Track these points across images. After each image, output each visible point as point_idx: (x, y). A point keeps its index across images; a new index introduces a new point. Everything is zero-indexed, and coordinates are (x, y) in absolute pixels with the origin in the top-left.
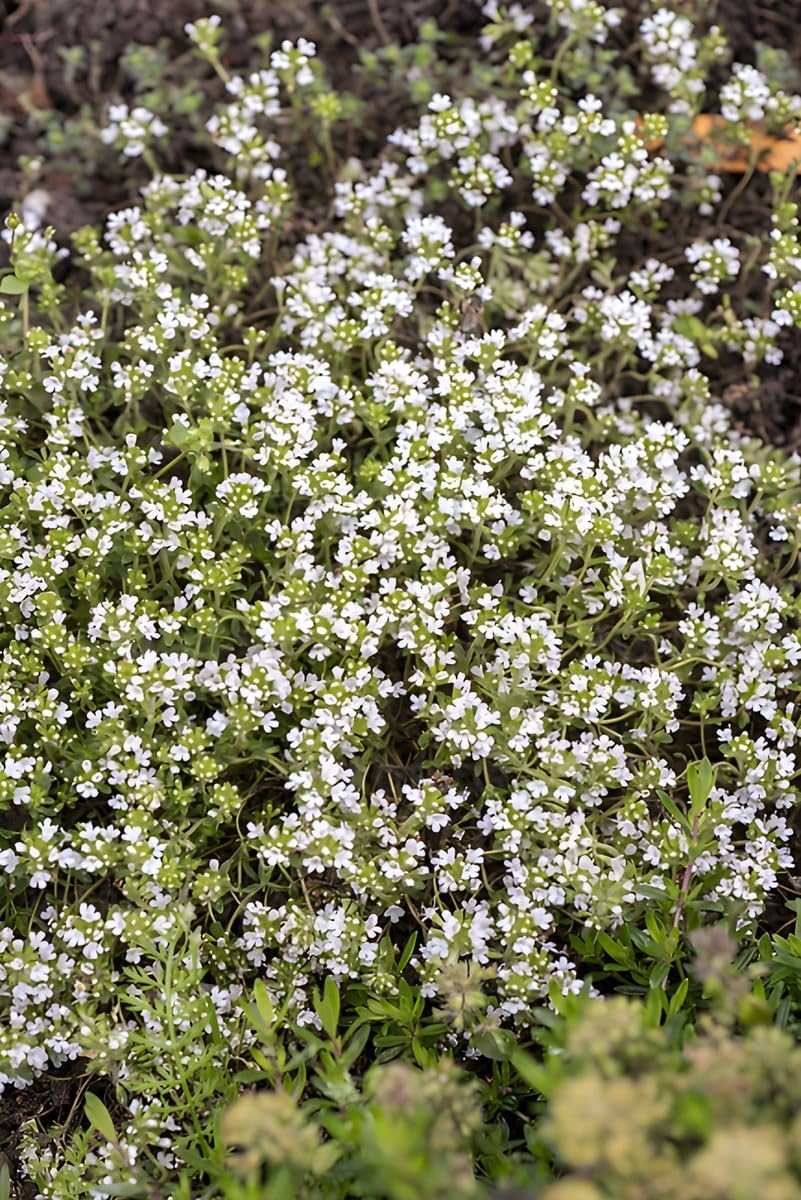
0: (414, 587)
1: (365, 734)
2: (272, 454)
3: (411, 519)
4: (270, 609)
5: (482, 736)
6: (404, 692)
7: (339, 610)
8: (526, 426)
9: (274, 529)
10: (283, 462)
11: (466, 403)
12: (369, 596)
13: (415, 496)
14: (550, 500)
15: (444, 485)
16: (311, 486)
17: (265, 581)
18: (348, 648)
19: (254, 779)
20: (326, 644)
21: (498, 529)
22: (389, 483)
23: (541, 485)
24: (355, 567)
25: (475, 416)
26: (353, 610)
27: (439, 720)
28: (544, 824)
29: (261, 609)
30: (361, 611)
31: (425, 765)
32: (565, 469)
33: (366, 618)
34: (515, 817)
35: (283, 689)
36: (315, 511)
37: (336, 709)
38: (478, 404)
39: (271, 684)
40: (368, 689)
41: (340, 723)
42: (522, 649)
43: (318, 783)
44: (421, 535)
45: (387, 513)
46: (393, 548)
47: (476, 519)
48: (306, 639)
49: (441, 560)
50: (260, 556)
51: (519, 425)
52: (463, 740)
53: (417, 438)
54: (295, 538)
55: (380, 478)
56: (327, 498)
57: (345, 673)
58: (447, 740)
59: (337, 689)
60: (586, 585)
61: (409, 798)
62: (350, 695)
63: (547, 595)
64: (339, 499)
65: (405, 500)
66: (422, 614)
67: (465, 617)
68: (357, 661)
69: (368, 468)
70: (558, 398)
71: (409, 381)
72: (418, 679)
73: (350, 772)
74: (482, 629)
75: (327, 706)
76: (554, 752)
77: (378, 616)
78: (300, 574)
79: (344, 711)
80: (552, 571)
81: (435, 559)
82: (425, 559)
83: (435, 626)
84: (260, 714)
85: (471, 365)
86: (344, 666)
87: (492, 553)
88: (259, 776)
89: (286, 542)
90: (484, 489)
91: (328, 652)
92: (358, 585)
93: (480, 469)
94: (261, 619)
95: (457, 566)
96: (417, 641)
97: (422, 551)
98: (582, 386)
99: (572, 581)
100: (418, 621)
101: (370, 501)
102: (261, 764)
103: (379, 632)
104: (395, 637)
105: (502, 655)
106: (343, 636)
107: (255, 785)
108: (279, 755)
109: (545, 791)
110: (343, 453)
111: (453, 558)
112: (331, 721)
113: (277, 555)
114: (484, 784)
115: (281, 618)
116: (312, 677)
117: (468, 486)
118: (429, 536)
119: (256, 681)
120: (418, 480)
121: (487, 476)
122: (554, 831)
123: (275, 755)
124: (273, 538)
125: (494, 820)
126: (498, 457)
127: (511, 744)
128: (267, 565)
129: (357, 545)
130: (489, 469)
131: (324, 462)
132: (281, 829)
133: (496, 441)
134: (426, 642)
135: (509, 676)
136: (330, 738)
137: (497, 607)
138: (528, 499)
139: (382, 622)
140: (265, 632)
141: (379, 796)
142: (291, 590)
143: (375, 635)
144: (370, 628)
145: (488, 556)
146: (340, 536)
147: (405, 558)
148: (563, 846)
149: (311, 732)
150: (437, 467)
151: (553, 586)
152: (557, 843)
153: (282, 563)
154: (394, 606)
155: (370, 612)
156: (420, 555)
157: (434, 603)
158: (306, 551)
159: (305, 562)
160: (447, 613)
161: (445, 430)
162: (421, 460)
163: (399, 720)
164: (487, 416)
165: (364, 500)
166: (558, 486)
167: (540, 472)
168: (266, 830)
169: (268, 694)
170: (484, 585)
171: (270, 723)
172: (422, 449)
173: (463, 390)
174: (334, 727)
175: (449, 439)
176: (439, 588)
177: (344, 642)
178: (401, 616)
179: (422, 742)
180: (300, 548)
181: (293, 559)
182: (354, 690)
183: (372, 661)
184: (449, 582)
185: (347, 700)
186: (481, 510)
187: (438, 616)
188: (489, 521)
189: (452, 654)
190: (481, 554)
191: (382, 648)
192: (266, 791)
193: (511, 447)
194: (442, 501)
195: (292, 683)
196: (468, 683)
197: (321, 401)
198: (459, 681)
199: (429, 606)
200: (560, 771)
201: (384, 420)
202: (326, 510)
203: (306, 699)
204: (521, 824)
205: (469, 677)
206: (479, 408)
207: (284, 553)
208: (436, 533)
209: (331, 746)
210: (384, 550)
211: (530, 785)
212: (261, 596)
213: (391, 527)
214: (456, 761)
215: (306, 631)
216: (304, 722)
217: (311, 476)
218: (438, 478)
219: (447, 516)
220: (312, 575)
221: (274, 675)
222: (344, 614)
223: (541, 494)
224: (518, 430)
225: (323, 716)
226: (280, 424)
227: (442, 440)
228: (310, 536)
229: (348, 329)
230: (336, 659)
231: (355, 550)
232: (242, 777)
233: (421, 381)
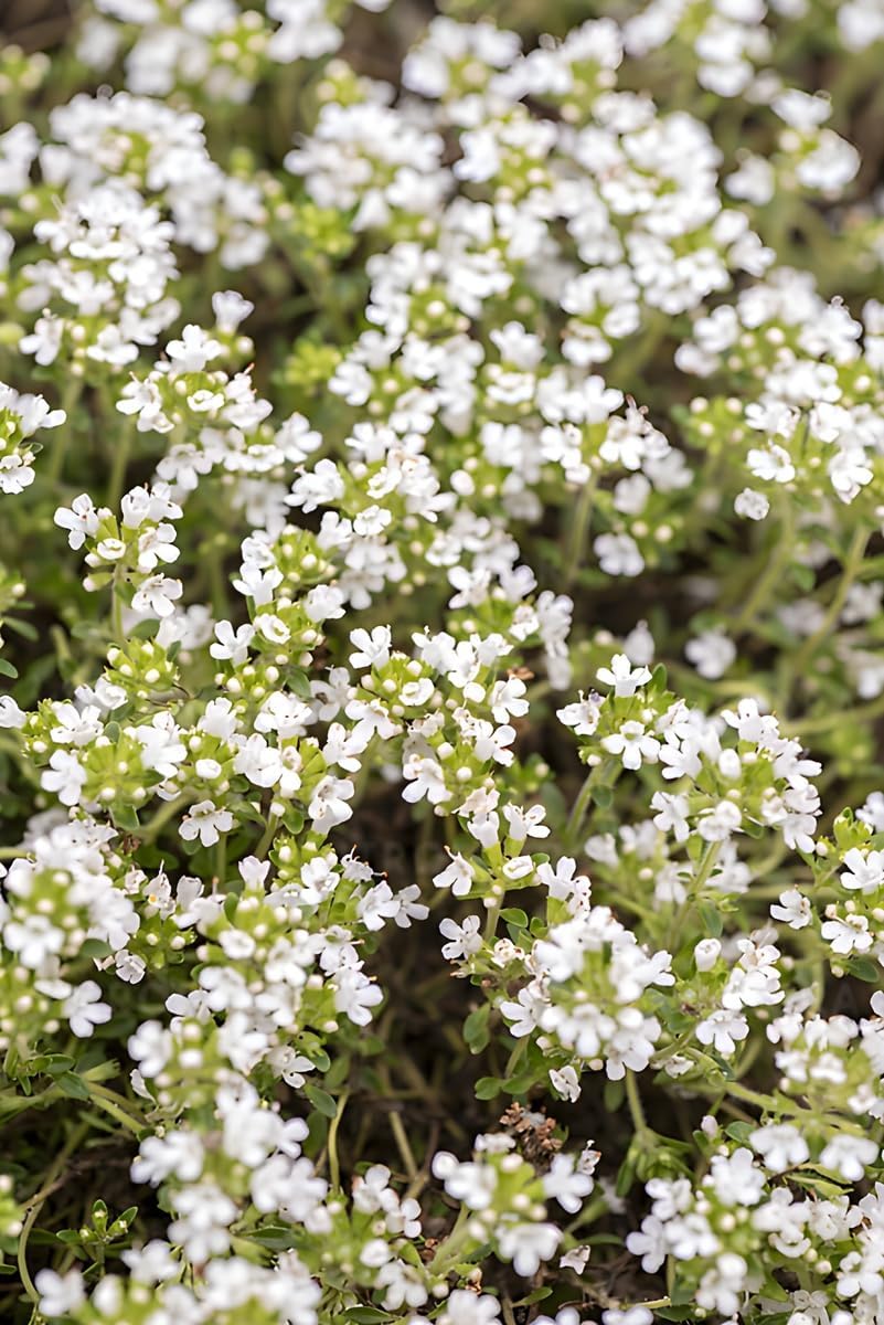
0: (434, 647)
1: (331, 1026)
2: (66, 335)
3: (418, 481)
4: (73, 721)
5: (633, 1018)
6: (422, 912)
7: (250, 715)
8: (685, 244)
9: (77, 516)
10: (95, 353)
11: (538, 194)
12: (324, 676)
13: (425, 424)
14: (757, 417)
15: (495, 394)
16: (167, 408)
17: (64, 652)
18: (277, 809)
19: (61, 1145)
20: (219, 802)
21: (631, 497)
22: (358, 398)
23: (736, 384)
24: (285, 603)
25: (559, 226)
26: (284, 712)
27: (516, 981)
28: (794, 1233)
29: (53, 720)
30: (305, 714)
31: (485, 1090)
32: (790, 343)
33: (318, 731)
34: (727, 1222)
35: (116, 923)
36: (181, 472)
37: (254, 969)
38: (568, 197)
39: (84, 915)
40: (331, 912)
41: (266, 1002)
42: (720, 791)
43: (218, 1162)
44: (444, 522)
45: (359, 470)
46: (379, 554)
47: (579, 474)
48: (170, 794)
49: (496, 580)
50: (51, 592)
51: (671, 243)
52: (583, 1032)
53: (422, 285)
54: (131, 539)
55: (336, 386)
56: (207, 436)
57: (273, 873)
58: (539, 1031)
59: (254, 915)
60: (844, 627)
61: (455, 1188)
62: (289, 929)
63: (757, 657)
64: (237, 437)
65: (400, 436)
66: (460, 717)
67: (567, 716)
68: (300, 840)
69: (307, 362)
70: (754, 180)
71: (394, 150)
72: (457, 877)
73: (298, 1128)
74: (613, 743)
75: (230, 961)
76: (815, 1053)
77: (347, 722)
78: (149, 629)
79: (273, 972)
80: (761, 597)
81: (482, 575)
82: (458, 578)
83: (496, 744)
84: (61, 990)
85: (540, 107)
86: (269, 855)
87: (621, 558)
88: (74, 1133)
89: (110, 549)
90: (597, 399)
91: (226, 822)
92: (295, 648)
93: (583, 349)
94: (53, 747)
95: (536, 594)
96: (452, 782)
97: (451, 559)
98: (809, 148)
99: (810, 620)
100: (451, 732)
101: (314, 441)
102: (74, 1107)
103: (353, 766)
104: (391, 774)
105: (670, 809)
106: (263, 780)
107: (62, 1159)
108: (119, 1085)
109: (800, 1153)
110: (244, 328)
111: (525, 573)
112: (243, 1000)
113: (89, 584)
114: (632, 1130)
115: (103, 742)
116: (190, 885)
117: (556, 396)
118: (465, 520)
119: (46, 905)
120: (429, 385)
121: (596, 369)
122: (821, 1246)
123: (108, 1083)
124: (76, 543)
125: (674, 1231)
126: (623, 322)
127: (703, 1033)
128: (70, 613)
129: (288, 550)
130: (601, 352)
131: (195, 347)
132: (126, 1287)
133: (615, 284)
134: (473, 784)
135: (679, 856)
136: (243, 1044)
137: (646, 688)
138: (701, 418)
139: (360, 739)
140: (64, 778)
141: (374, 1185)
142: (126, 669)
143: (342, 774)
144: (330, 754)
145: (611, 565)
146: (244, 530)
147: (408, 578)
148: (846, 1287)
149: (193, 1031)
150: (474, 352)
151: (766, 632)
152: (830, 1279)
153: (101, 607)
154: (387, 698)
155: (327, 714)
156: (445, 569)
157: (488, 684)
158: (162, 569)
159: (158, 600)
160: (521, 709)
161: (490, 259)
162: (436, 336)
163: (413, 977)
164: (589, 226)
165: (300, 437)
166: (775, 384)
167: (725, 354)
168: (89, 1290)
169: (78, 937)
170: (604, 638)
171: (86, 1011)
172: (436, 308)
173: (528, 164)
174: (252, 1013)
175: (501, 283)
176: (498, 646)
177: (267, 796)
178: (407, 722)
179: (473, 1034)
180: (147, 561)
181: (131, 591)
182: (297, 914)
183: (338, 839)
184: (520, 631)
185: (281, 942)
186: (589, 450)
187: (501, 716)
188: (611, 478)
189: (539, 812)
190: (593, 562)
191: (360, 805)
192: (92, 1173)
193: (653, 297)
194: (492, 434)
195: (139, 903)
196: (585, 882)
197: (183, 208)
198: (560, 878)
199: (475, 693)
200: (833, 1098)
201: (339, 245)
202: (206, 469)
203: (179, 941)
204: (740, 1240)
205: (584, 865)
206: (569, 208)
207: (105, 578)
208: (481, 512)
209: (244, 1059)
210: (355, 561)
211: (760, 1139)
212: (58, 689)
213: (370, 502)
214: (566, 1084)
215: (168, 771)
216: (174, 1003)
217: (164, 383)
218: (480, 381)
219: (506, 471)
220: (180, 629)
221: (94, 888)
222: (264, 722)
223: (734, 405)
224: (666, 254)
225: (219, 990)
226: (82, 264)
227: (484, 287)
228: (170, 533)
229: (241, 37)
230: (246, 841)
231: (285, 564)
232: (32, 1138)
233: (426, 150)
